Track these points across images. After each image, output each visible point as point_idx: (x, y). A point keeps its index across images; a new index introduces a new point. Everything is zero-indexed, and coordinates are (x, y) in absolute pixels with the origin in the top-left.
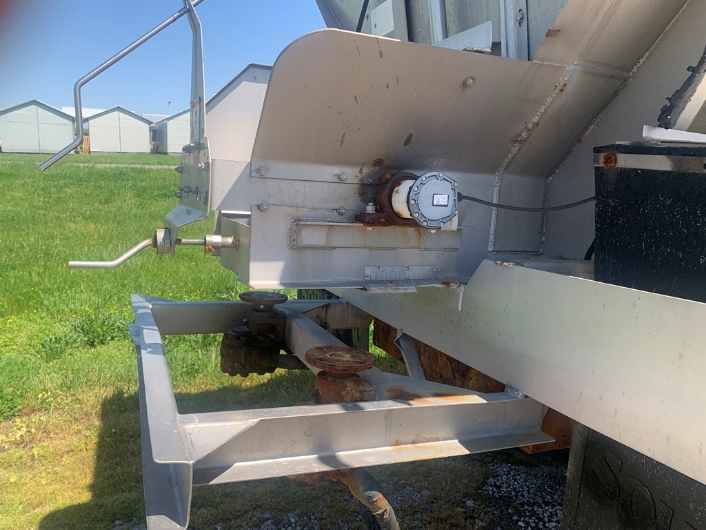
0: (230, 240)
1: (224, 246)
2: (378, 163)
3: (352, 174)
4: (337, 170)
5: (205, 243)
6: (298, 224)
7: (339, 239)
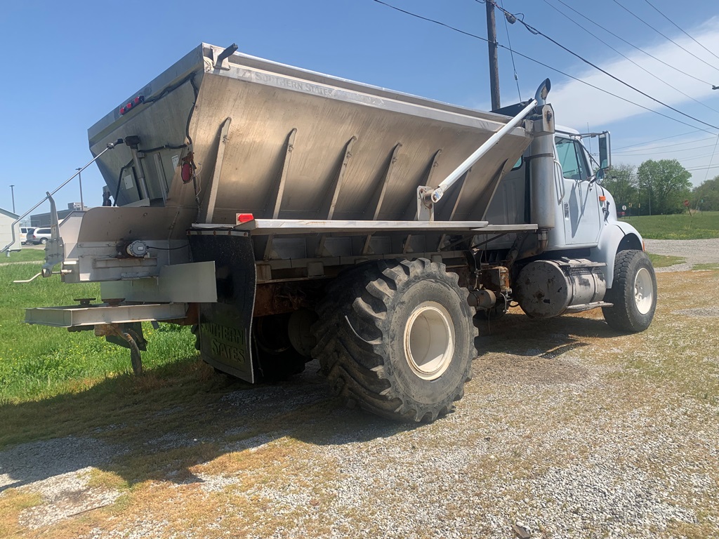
0: (70, 271)
1: (68, 273)
2: (121, 239)
3: (113, 244)
4: (108, 243)
5: (61, 273)
6: (95, 261)
7: (110, 264)
